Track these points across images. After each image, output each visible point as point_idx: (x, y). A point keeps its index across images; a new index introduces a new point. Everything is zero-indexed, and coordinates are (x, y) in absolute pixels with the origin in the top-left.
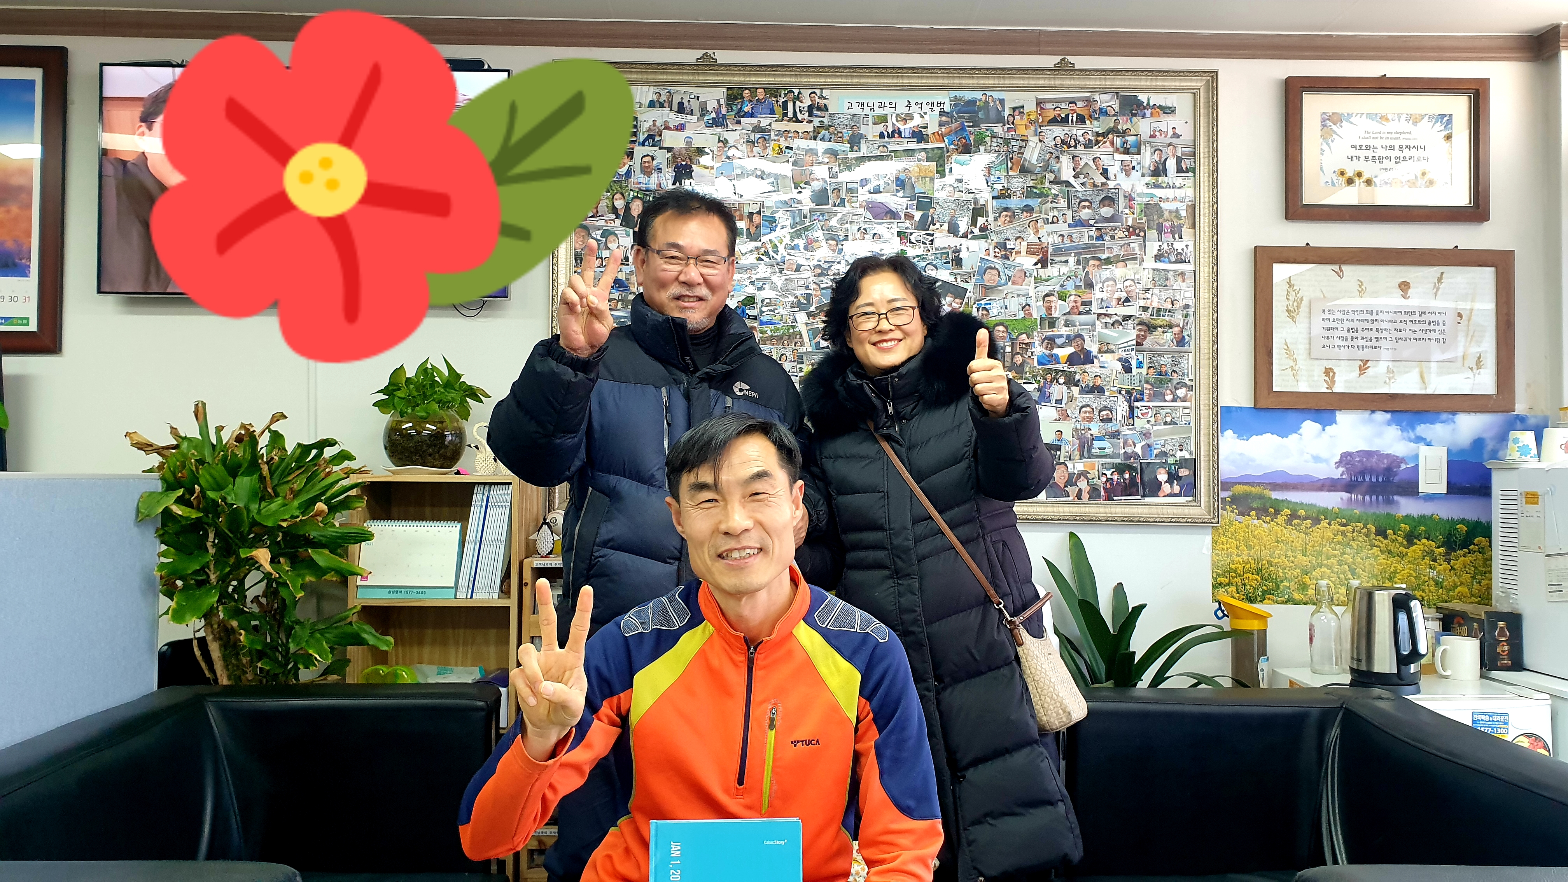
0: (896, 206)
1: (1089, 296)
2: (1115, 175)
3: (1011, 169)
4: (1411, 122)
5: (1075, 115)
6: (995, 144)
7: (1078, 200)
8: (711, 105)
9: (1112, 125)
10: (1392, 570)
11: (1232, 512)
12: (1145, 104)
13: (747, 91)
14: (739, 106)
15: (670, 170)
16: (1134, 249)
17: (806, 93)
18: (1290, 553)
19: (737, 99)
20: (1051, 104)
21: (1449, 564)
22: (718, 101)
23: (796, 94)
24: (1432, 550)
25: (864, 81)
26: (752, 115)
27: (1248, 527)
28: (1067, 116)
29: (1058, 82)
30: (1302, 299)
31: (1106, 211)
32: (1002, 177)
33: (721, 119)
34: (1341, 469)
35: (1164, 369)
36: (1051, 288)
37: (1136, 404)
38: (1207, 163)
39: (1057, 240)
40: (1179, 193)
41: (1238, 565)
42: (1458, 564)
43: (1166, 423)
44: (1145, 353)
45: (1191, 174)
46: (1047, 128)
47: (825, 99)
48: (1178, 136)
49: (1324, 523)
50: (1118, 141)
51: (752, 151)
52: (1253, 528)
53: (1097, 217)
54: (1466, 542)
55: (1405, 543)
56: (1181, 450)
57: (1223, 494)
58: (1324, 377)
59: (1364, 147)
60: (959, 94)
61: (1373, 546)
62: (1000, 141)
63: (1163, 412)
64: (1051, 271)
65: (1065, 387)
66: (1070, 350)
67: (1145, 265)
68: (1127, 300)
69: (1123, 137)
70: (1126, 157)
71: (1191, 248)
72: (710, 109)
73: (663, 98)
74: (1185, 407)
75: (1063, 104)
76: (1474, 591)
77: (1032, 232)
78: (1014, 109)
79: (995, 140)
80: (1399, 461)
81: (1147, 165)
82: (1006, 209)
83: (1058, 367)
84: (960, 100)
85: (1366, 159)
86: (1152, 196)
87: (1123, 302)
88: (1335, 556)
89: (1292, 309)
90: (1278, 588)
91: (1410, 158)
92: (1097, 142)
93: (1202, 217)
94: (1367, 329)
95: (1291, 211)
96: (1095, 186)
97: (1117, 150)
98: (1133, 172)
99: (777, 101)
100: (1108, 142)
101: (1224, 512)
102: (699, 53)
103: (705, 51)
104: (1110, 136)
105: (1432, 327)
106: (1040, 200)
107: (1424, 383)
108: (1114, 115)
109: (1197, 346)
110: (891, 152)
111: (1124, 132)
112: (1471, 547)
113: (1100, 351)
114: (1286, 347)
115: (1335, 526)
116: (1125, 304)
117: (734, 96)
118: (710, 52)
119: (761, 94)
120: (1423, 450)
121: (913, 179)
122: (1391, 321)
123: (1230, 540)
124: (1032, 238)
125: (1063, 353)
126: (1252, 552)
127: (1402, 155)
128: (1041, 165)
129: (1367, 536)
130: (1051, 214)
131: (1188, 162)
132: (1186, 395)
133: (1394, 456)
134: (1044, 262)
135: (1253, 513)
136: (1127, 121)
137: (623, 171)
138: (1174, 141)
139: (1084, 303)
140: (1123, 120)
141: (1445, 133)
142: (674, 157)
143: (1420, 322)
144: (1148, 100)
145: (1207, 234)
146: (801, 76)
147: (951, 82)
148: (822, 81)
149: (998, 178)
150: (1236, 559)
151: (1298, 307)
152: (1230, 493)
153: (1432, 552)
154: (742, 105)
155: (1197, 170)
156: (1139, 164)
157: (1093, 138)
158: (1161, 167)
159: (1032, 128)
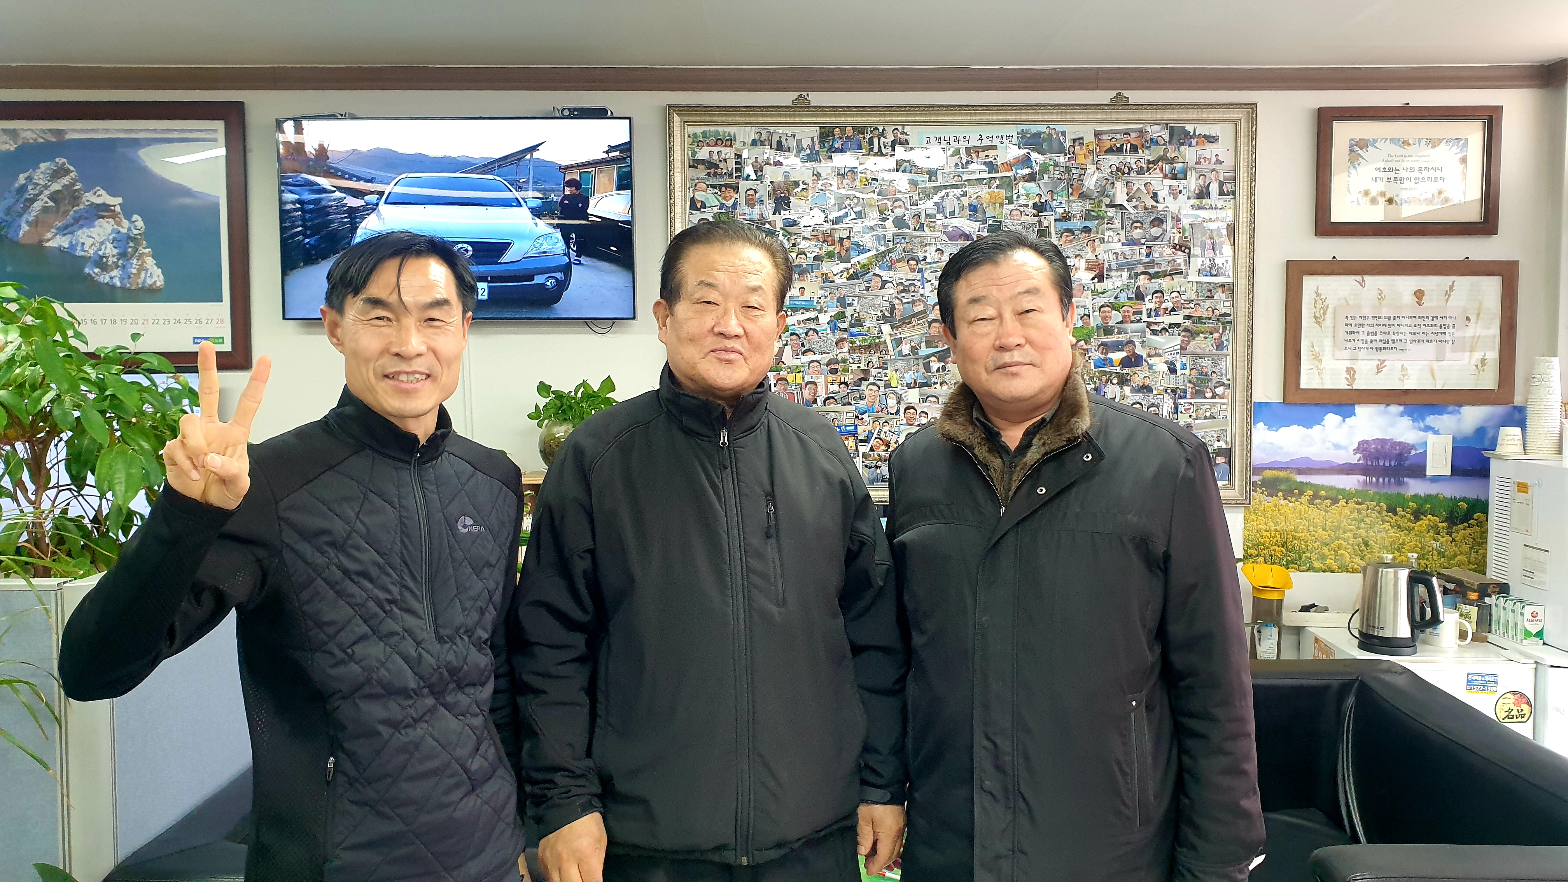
0: (968, 229)
1: (1139, 307)
2: (1164, 199)
3: (1071, 194)
4: (1430, 146)
5: (1129, 145)
6: (1057, 173)
7: (1131, 222)
8: (806, 143)
9: (1162, 153)
10: (1400, 542)
11: (1262, 493)
12: (1191, 134)
13: (837, 129)
14: (831, 143)
15: (770, 202)
16: (1180, 265)
17: (889, 130)
18: (1311, 529)
19: (829, 136)
20: (1107, 135)
21: (1451, 536)
22: (812, 139)
23: (881, 131)
24: (1436, 525)
25: (941, 118)
26: (842, 151)
27: (1275, 506)
28: (1122, 146)
30: (1327, 307)
31: (1155, 231)
32: (1064, 202)
33: (814, 155)
34: (1358, 455)
35: (1205, 370)
36: (1106, 300)
37: (1180, 401)
38: (1246, 187)
39: (1112, 257)
40: (1221, 214)
41: (1267, 539)
42: (1458, 536)
43: (1205, 418)
44: (1188, 356)
45: (1231, 197)
46: (1103, 157)
47: (906, 134)
48: (1221, 163)
49: (1342, 502)
50: (1167, 168)
51: (842, 183)
52: (1280, 507)
53: (1147, 236)
54: (1466, 517)
55: (1413, 518)
56: (1219, 441)
57: (1255, 478)
58: (1345, 375)
59: (1387, 170)
60: (1025, 127)
61: (1384, 521)
62: (1062, 169)
63: (1203, 408)
64: (1107, 285)
65: (1117, 386)
66: (1123, 354)
67: (1190, 278)
68: (1173, 310)
69: (1172, 164)
70: (1174, 182)
71: (1230, 263)
72: (805, 146)
73: (764, 137)
74: (1222, 403)
75: (1118, 135)
76: (1472, 560)
77: (1089, 251)
78: (1075, 140)
79: (1057, 169)
80: (1410, 447)
81: (1192, 189)
82: (1068, 231)
83: (1112, 369)
84: (1027, 133)
85: (1389, 180)
86: (1197, 217)
87: (1170, 312)
88: (1351, 531)
89: (1318, 316)
90: (1301, 558)
91: (1428, 179)
92: (1149, 169)
93: (1240, 235)
94: (1385, 333)
95: (1320, 228)
96: (1146, 209)
97: (1165, 176)
98: (1180, 196)
99: (864, 138)
100: (1158, 169)
101: (1255, 494)
102: (795, 95)
103: (799, 93)
104: (1160, 163)
105: (1443, 330)
106: (1097, 221)
107: (1434, 378)
108: (1164, 145)
109: (1235, 350)
110: (965, 181)
111: (1173, 159)
112: (1471, 522)
113: (1149, 356)
114: (1313, 350)
115: (1352, 505)
116: (1172, 313)
117: (826, 134)
118: (804, 93)
120: (1431, 438)
121: (985, 205)
122: (1406, 325)
123: (1259, 518)
124: (1090, 256)
125: (1117, 356)
126: (1278, 528)
127: (1420, 176)
128: (1098, 190)
129: (1379, 513)
130: (1107, 234)
131: (1229, 186)
132: (1224, 393)
133: (1406, 443)
134: (1100, 277)
135: (1280, 494)
137: (730, 203)
138: (1218, 167)
139: (1135, 313)
140: (1172, 149)
141: (1461, 155)
142: (774, 190)
143: (1432, 326)
144: (1195, 130)
145: (1245, 250)
146: (885, 115)
147: (1018, 118)
148: (904, 119)
149: (1061, 203)
150: (1265, 534)
151: (1324, 314)
152: (1260, 477)
153: (1437, 526)
154: (833, 142)
155: (1237, 193)
156: (1184, 188)
157: (1144, 166)
158: (1204, 190)
159: (1091, 157)
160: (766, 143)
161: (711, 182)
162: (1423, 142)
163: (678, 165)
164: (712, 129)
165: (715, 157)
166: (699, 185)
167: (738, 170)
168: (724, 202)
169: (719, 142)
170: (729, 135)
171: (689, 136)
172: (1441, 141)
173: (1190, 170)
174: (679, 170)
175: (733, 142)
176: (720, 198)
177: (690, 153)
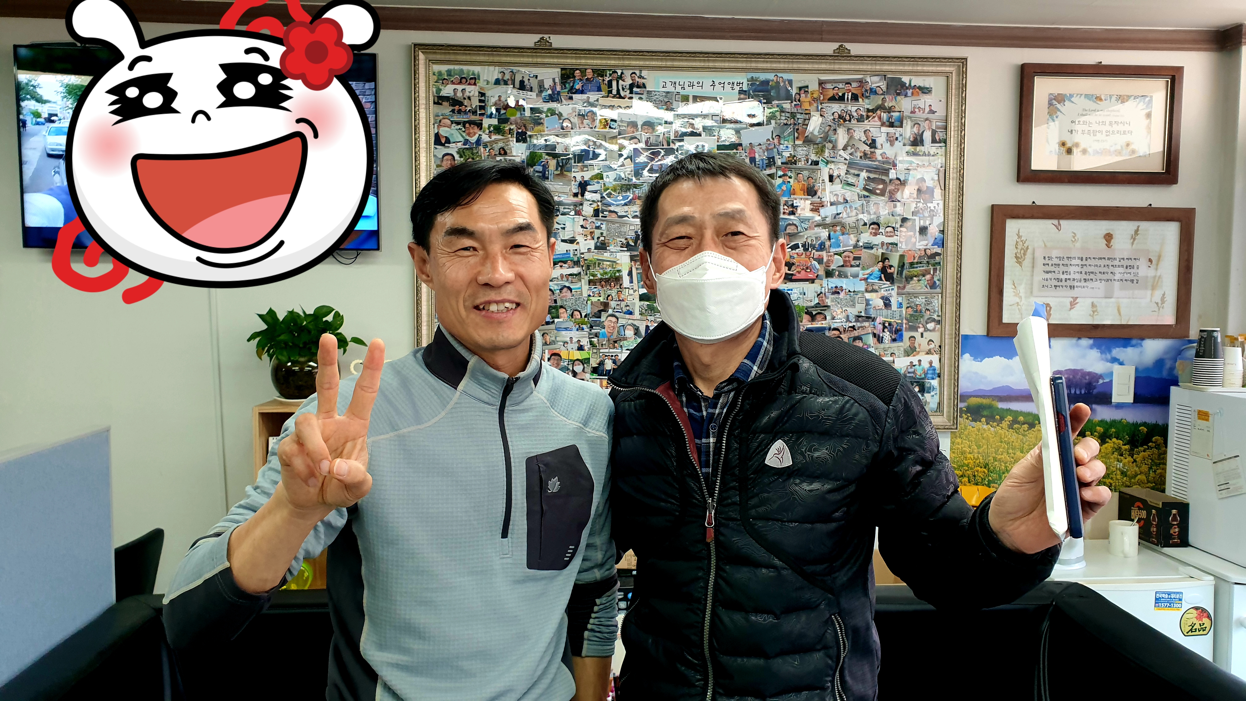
2: (882, 145)
3: (797, 139)
4: (1120, 101)
5: (850, 94)
6: (783, 118)
8: (548, 83)
9: (880, 102)
11: (967, 419)
12: (907, 85)
13: (578, 71)
14: (572, 84)
17: (628, 73)
18: (1010, 451)
19: (569, 77)
20: (830, 84)
21: (1132, 457)
22: (554, 80)
23: (619, 74)
25: (676, 64)
26: (582, 92)
27: (979, 430)
28: (844, 95)
29: (837, 67)
30: (1027, 248)
32: (790, 146)
35: (919, 308)
38: (956, 136)
40: (933, 161)
41: (970, 461)
42: (1139, 457)
44: (904, 295)
45: (942, 144)
46: (827, 105)
47: (644, 78)
48: (934, 112)
50: (885, 116)
51: (582, 123)
52: (983, 431)
54: (1146, 440)
57: (961, 405)
59: (1081, 123)
60: (755, 75)
62: (788, 115)
69: (889, 112)
70: (891, 130)
71: (941, 206)
72: (546, 86)
73: (507, 77)
75: (841, 84)
76: (1152, 479)
78: (800, 88)
79: (783, 114)
80: (1098, 377)
81: (908, 137)
84: (756, 80)
85: (1083, 132)
86: (911, 163)
89: (1020, 256)
91: (1118, 132)
93: (951, 181)
94: (1078, 272)
95: (1022, 175)
96: (865, 154)
97: (883, 124)
98: (897, 143)
99: (604, 80)
100: (877, 117)
101: (961, 419)
102: (537, 37)
103: (541, 36)
104: (879, 112)
105: (1129, 270)
107: (1120, 314)
108: (882, 94)
111: (890, 108)
112: (1150, 444)
113: (867, 291)
114: (1014, 287)
117: (567, 75)
118: (546, 36)
119: (589, 74)
120: (1116, 367)
122: (1096, 266)
123: (964, 441)
126: (981, 450)
127: (1111, 129)
128: (822, 136)
131: (941, 134)
132: (934, 326)
133: (1095, 373)
135: (983, 419)
136: (892, 99)
137: (474, 139)
138: (931, 116)
140: (889, 99)
141: (1146, 111)
143: (1119, 266)
144: (910, 81)
145: (954, 194)
146: (623, 59)
147: (749, 65)
148: (641, 63)
149: (787, 147)
150: (969, 456)
151: (1024, 254)
152: (965, 404)
153: (1120, 448)
154: (574, 83)
155: (948, 141)
156: (901, 135)
157: (864, 114)
158: (919, 138)
159: (815, 105)
160: (510, 82)
161: (455, 118)
162: (1114, 98)
163: (422, 101)
164: (457, 67)
165: (459, 94)
166: (443, 121)
167: (482, 108)
168: (467, 138)
169: (464, 80)
170: (473, 74)
171: (434, 74)
172: (1129, 97)
173: (906, 119)
174: (424, 106)
175: (477, 81)
176: (464, 134)
177: (434, 90)
